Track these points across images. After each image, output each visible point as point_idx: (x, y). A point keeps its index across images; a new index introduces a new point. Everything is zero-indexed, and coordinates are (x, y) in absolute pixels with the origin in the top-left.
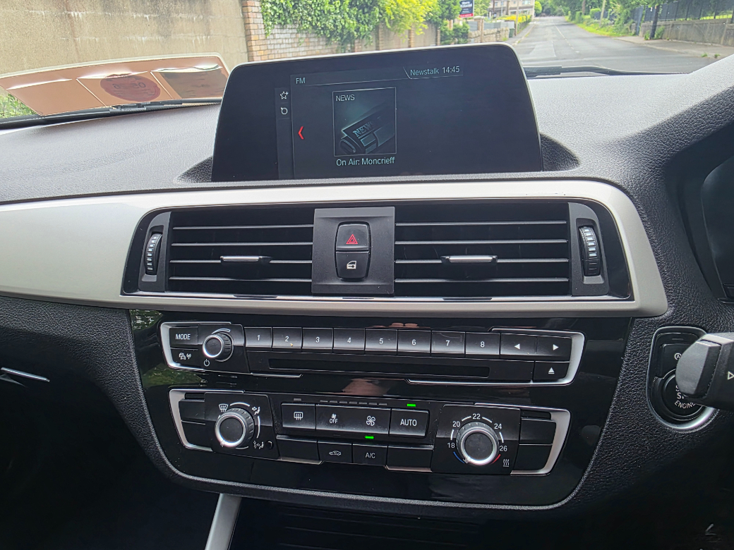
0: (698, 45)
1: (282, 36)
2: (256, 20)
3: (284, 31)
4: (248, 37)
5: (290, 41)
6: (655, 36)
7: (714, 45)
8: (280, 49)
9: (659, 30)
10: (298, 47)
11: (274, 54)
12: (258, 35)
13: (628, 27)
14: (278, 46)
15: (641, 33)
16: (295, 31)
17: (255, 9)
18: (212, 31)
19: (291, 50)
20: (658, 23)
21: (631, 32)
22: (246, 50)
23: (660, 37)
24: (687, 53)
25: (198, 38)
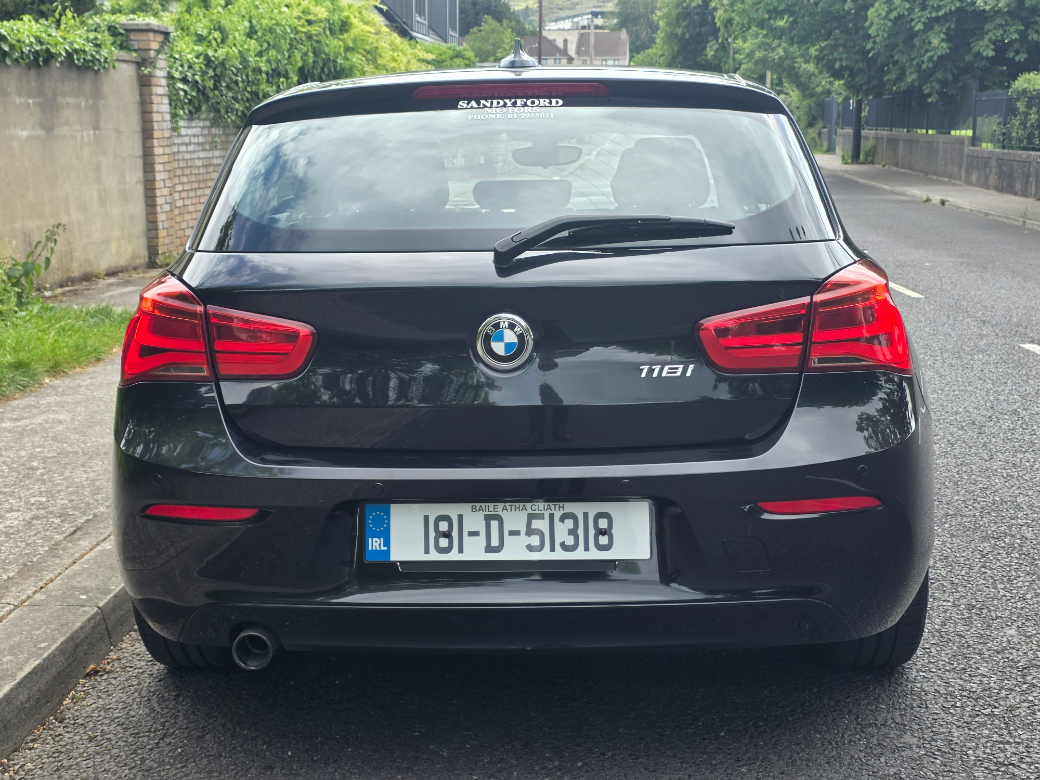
0: (930, 179)
1: (190, 132)
2: (161, 107)
3: (193, 124)
4: (147, 133)
5: (201, 140)
6: (862, 157)
7: (953, 181)
8: (187, 152)
9: (866, 145)
10: (211, 149)
11: (178, 160)
12: (162, 130)
13: (816, 135)
14: (183, 148)
15: (838, 150)
16: (208, 124)
17: (160, 91)
18: (102, 124)
19: (202, 154)
20: (864, 132)
21: (822, 146)
22: (141, 153)
23: (869, 159)
24: (903, 194)
25: (85, 134)
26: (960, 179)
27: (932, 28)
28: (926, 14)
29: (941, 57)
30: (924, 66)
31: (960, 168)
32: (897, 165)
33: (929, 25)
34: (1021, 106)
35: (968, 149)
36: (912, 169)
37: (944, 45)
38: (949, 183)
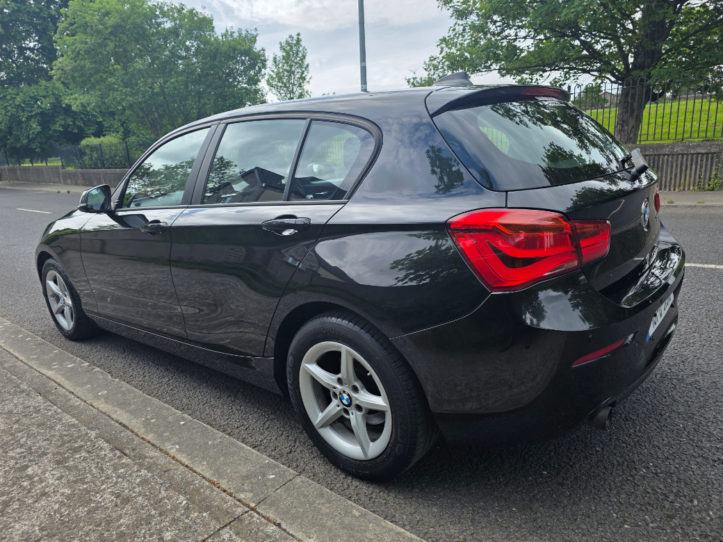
26: (60, 183)
27: (30, 120)
28: (26, 113)
29: (38, 132)
30: (30, 136)
31: (59, 178)
32: (18, 180)
33: (29, 118)
34: (87, 151)
35: (61, 170)
36: (29, 181)
37: (39, 127)
38: (54, 185)
